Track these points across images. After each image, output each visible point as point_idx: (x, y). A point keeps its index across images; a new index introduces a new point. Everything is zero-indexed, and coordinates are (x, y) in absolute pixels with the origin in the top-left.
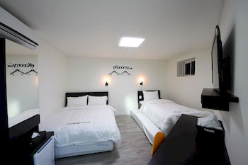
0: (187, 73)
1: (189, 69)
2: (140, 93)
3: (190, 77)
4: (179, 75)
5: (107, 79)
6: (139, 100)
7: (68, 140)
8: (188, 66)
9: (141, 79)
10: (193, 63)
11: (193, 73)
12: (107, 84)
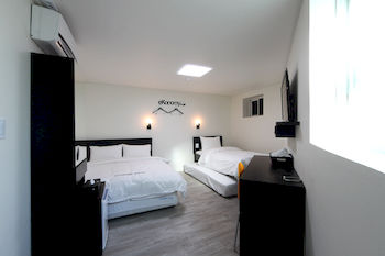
0: (254, 113)
1: (257, 108)
2: (197, 140)
3: (257, 118)
4: (245, 115)
5: (149, 120)
6: (195, 150)
7: (123, 194)
8: (254, 104)
9: (198, 121)
10: (261, 100)
11: (261, 113)
12: (149, 127)
